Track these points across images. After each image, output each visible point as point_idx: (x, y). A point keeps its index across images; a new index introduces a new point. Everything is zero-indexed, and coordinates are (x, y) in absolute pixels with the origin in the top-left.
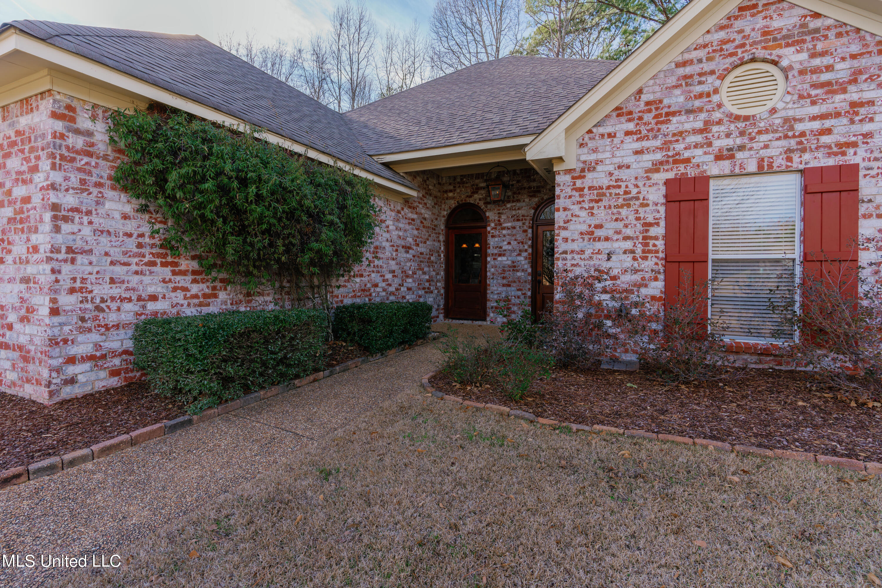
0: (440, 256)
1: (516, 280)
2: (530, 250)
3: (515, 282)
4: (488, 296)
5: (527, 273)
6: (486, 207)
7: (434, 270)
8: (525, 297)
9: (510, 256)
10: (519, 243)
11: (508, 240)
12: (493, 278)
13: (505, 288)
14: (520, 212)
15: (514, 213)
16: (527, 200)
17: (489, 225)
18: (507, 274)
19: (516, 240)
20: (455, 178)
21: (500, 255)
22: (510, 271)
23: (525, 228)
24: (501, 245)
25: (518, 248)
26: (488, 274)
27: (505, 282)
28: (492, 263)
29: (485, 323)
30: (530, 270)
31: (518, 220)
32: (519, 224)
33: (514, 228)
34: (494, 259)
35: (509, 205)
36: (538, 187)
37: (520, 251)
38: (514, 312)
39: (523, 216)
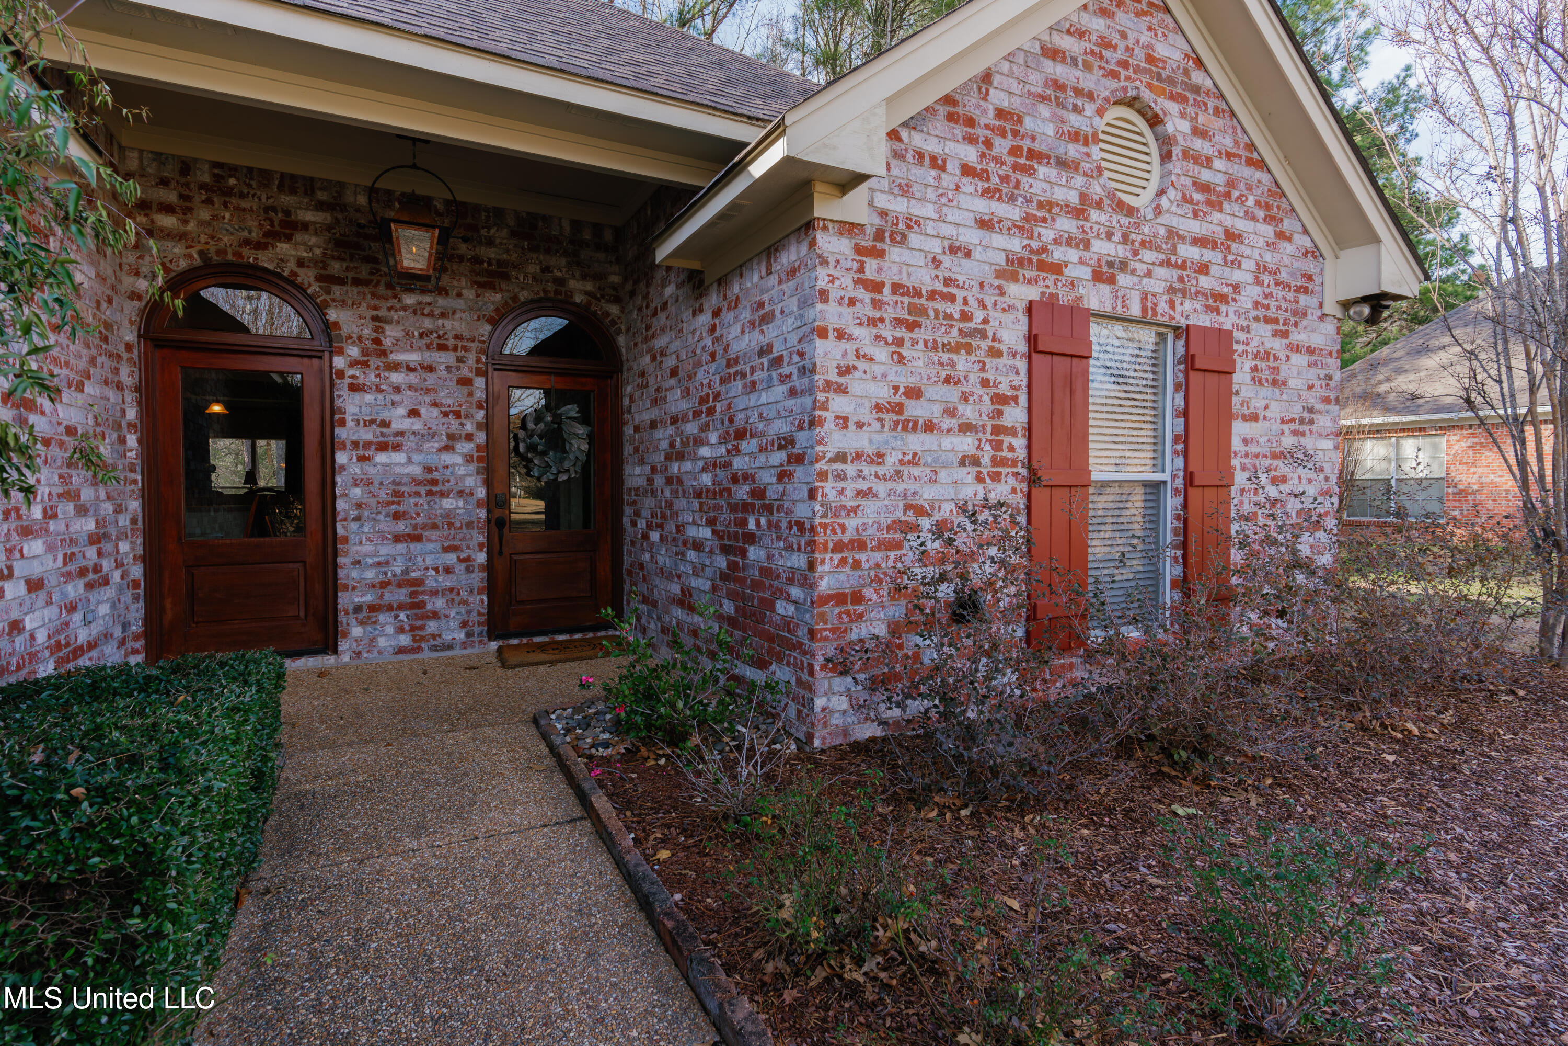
0: (122, 440)
1: (439, 521)
2: (481, 437)
3: (435, 526)
4: (341, 573)
5: (473, 500)
6: (328, 292)
7: (109, 498)
8: (469, 570)
9: (418, 450)
10: (446, 414)
11: (408, 404)
12: (357, 519)
13: (401, 547)
14: (448, 324)
15: (428, 324)
16: (469, 293)
17: (341, 352)
18: (408, 505)
19: (435, 404)
20: (186, 167)
21: (383, 447)
22: (418, 494)
23: (466, 372)
24: (385, 415)
25: (443, 429)
26: (341, 505)
27: (401, 527)
28: (356, 469)
29: (330, 660)
30: (481, 493)
31: (442, 348)
32: (447, 358)
33: (430, 369)
34: (361, 459)
35: (410, 300)
36: (500, 263)
37: (451, 437)
38: (435, 615)
39: (456, 337)
